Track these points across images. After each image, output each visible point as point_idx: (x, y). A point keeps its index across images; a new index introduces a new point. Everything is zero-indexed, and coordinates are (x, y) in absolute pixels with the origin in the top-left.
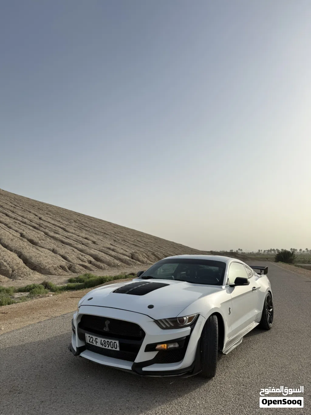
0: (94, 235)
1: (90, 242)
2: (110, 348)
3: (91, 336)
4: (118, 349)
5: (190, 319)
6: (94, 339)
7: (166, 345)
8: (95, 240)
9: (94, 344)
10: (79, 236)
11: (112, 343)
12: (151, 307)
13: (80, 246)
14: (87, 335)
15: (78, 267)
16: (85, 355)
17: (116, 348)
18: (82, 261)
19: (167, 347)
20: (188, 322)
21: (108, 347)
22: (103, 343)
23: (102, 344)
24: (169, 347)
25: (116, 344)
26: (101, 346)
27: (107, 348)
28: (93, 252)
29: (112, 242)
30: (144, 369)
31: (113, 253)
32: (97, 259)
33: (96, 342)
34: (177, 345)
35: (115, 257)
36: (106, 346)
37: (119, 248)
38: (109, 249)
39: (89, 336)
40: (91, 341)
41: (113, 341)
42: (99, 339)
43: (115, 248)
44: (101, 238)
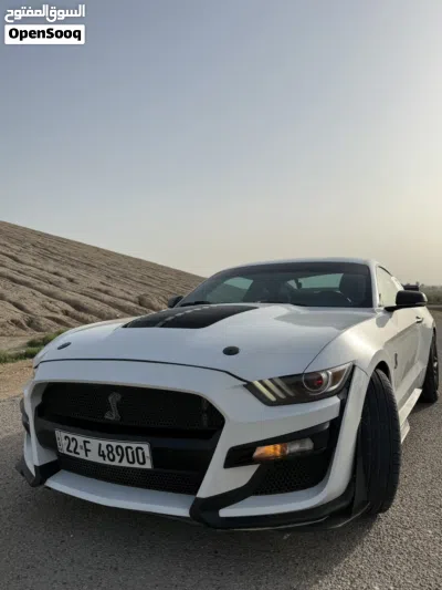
0: (69, 268)
1: (63, 280)
2: (125, 463)
3: (71, 436)
4: (148, 465)
5: (336, 376)
6: (80, 443)
7: (278, 446)
8: (72, 277)
9: (82, 455)
10: (42, 269)
11: (130, 451)
12: (231, 351)
13: (46, 287)
14: (61, 435)
15: (44, 322)
16: (59, 484)
17: (144, 463)
18: (52, 311)
19: (282, 451)
20: (333, 385)
21: (120, 461)
22: (106, 453)
23: (103, 456)
24: (288, 452)
25: (143, 453)
26: (100, 460)
27: (116, 463)
28: (69, 295)
29: (104, 279)
30: (225, 513)
31: (107, 297)
32: (77, 306)
33: (87, 451)
34: (308, 445)
35: (111, 304)
36: (113, 460)
37: (116, 289)
38: (99, 290)
39: (66, 437)
40: (72, 448)
41: (134, 446)
42: (94, 443)
43: (109, 288)
44: (83, 272)
